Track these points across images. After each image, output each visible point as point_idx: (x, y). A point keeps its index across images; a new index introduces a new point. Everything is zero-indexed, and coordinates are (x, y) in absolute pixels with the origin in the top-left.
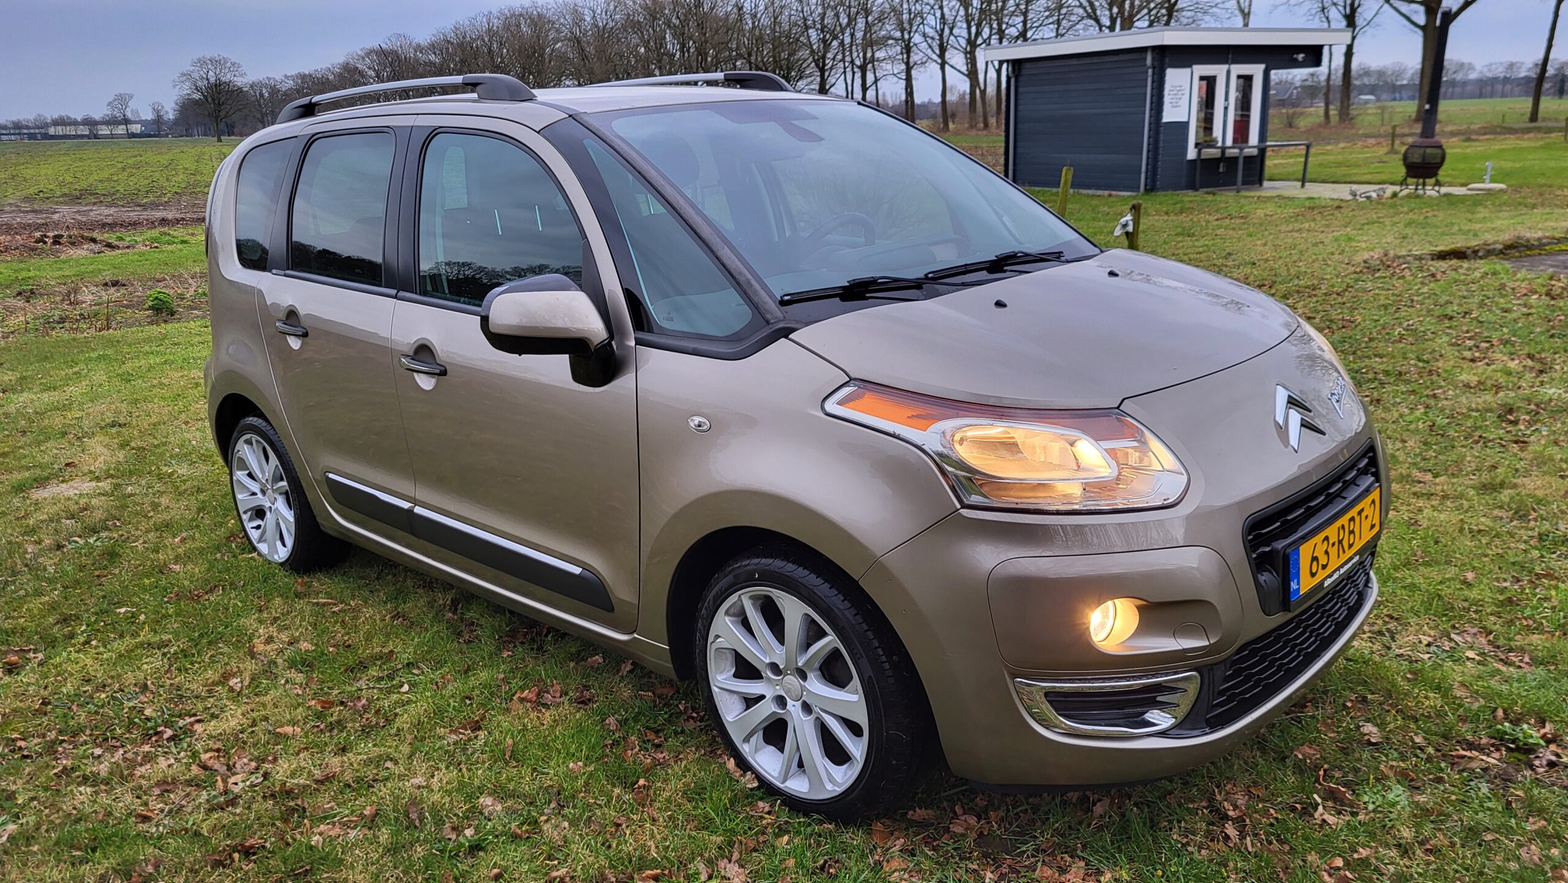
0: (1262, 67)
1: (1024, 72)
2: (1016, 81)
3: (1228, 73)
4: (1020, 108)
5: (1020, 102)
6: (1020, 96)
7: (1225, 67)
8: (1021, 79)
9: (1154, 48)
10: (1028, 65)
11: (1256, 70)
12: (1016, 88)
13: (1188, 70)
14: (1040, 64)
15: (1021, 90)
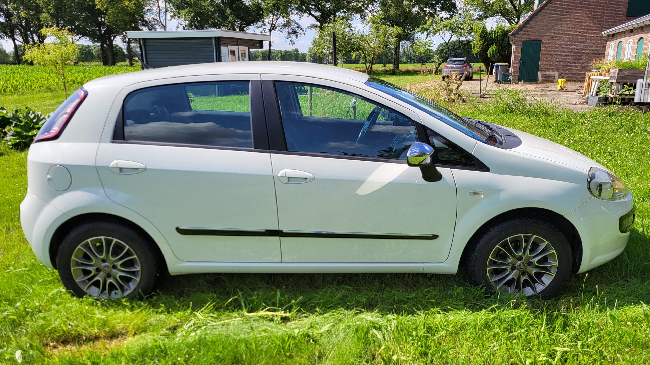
0: (247, 48)
1: (147, 44)
2: (145, 48)
3: (238, 49)
4: (148, 60)
5: (148, 57)
6: (147, 55)
7: (237, 47)
8: (146, 47)
9: (215, 38)
10: (150, 41)
11: (246, 48)
12: (145, 51)
13: (227, 47)
14: (157, 41)
15: (147, 52)
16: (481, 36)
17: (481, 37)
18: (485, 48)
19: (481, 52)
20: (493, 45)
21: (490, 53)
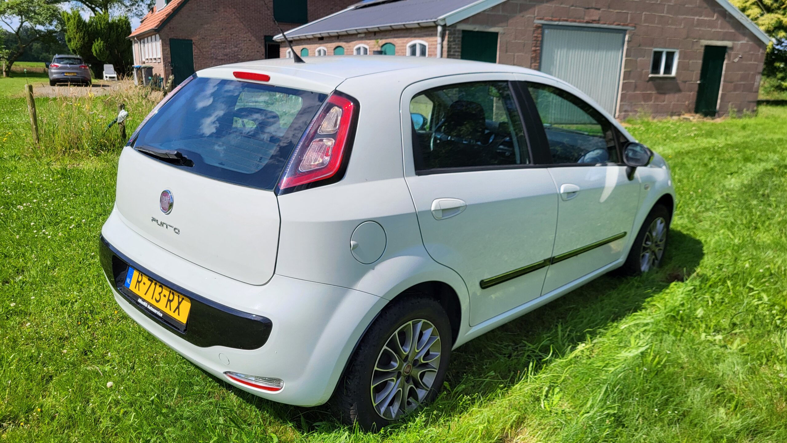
16: (78, 26)
17: (78, 28)
18: (87, 43)
19: (81, 48)
20: (98, 40)
21: (96, 51)
